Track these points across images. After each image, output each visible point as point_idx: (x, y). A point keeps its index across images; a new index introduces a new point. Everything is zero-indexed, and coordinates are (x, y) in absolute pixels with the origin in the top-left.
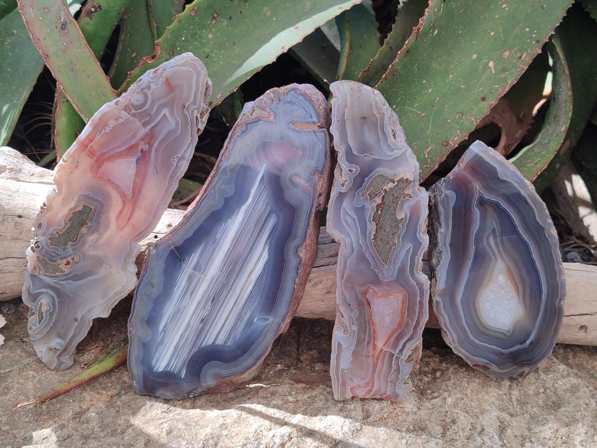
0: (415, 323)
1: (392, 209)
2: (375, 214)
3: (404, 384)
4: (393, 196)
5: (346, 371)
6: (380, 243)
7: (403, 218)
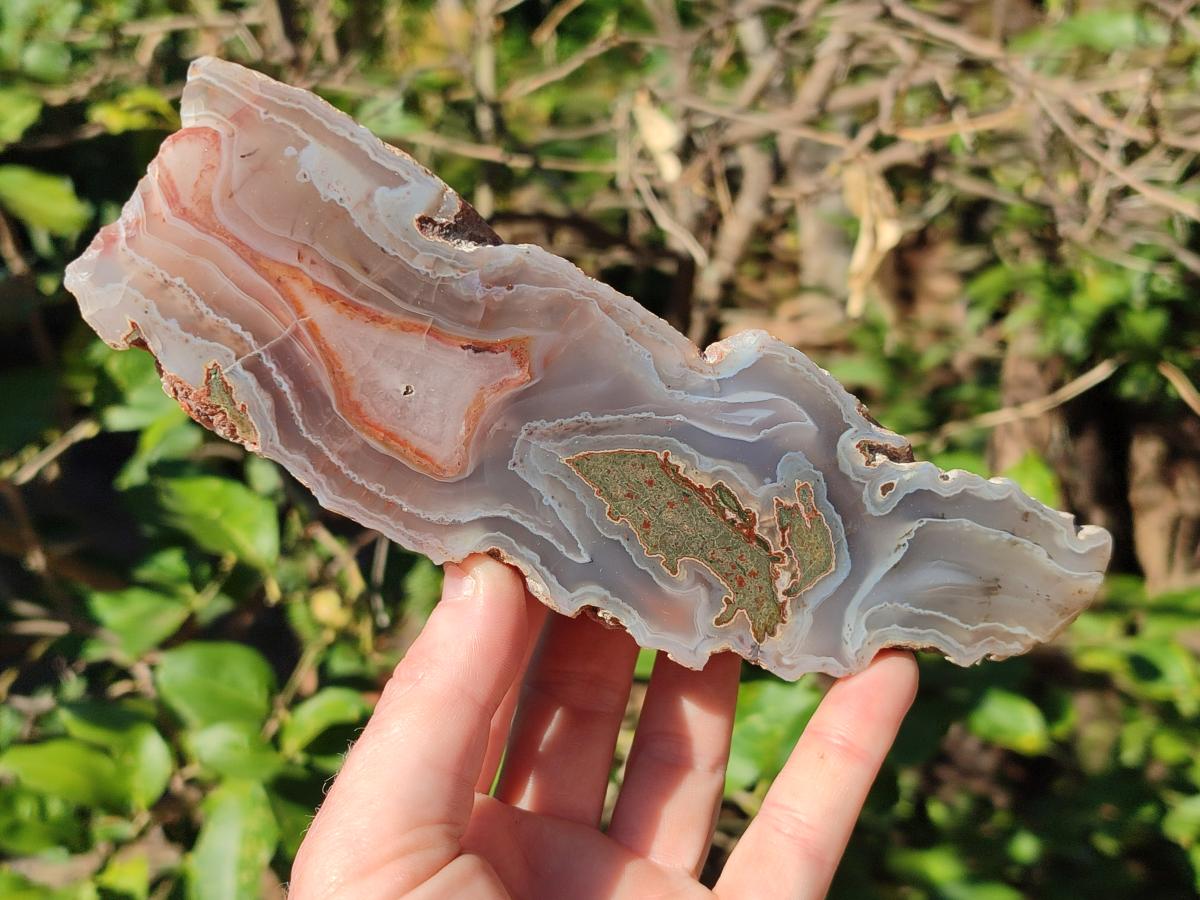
1: (719, 555)
2: (734, 499)
3: (134, 325)
4: (753, 574)
5: (290, 151)
7: (674, 571)
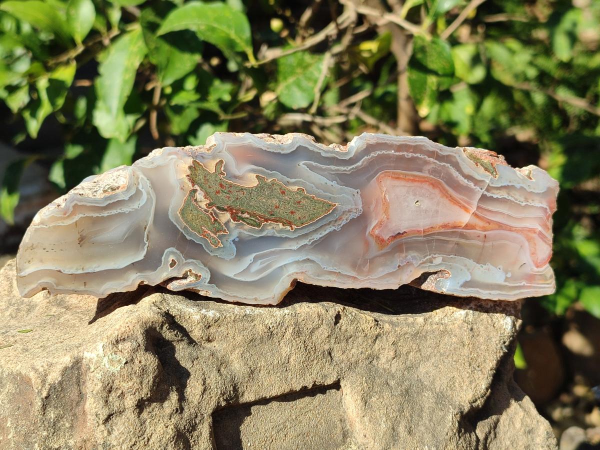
0: (432, 160)
1: (240, 195)
2: (248, 224)
3: (531, 179)
4: (218, 192)
5: (509, 275)
6: (297, 216)
7: (257, 177)
